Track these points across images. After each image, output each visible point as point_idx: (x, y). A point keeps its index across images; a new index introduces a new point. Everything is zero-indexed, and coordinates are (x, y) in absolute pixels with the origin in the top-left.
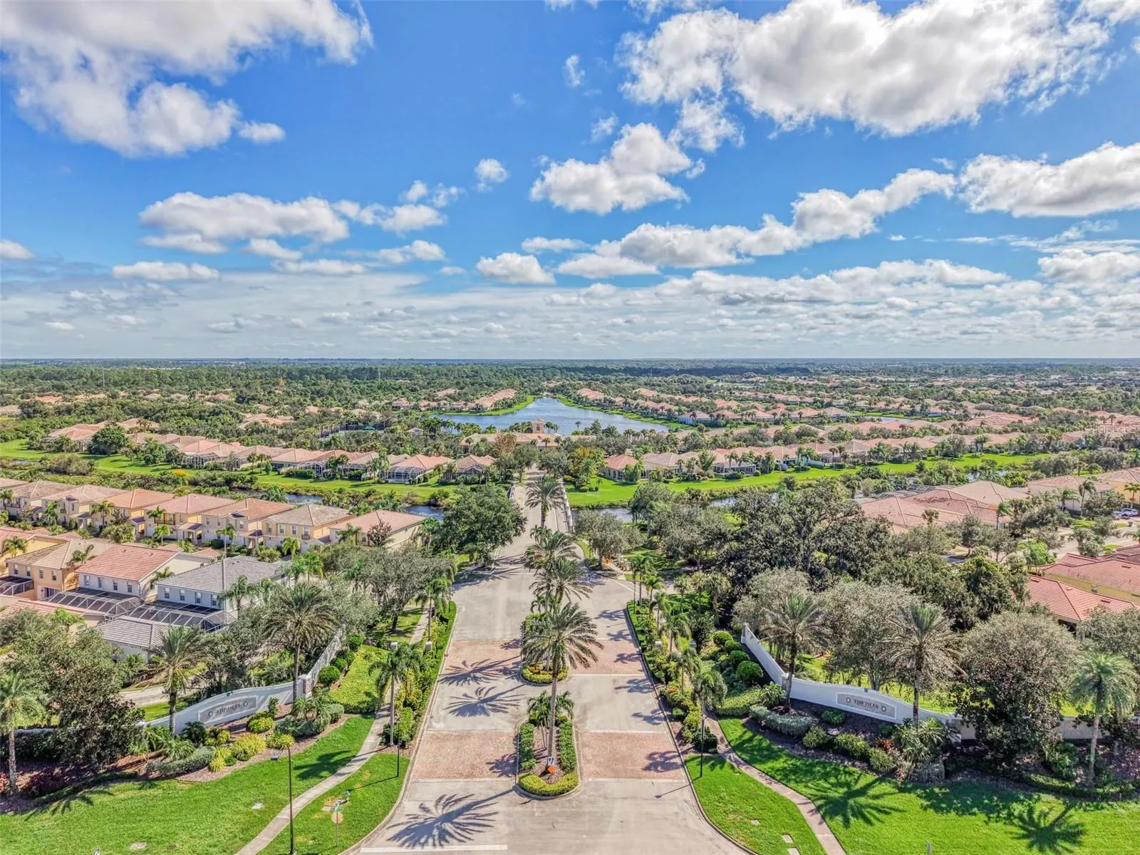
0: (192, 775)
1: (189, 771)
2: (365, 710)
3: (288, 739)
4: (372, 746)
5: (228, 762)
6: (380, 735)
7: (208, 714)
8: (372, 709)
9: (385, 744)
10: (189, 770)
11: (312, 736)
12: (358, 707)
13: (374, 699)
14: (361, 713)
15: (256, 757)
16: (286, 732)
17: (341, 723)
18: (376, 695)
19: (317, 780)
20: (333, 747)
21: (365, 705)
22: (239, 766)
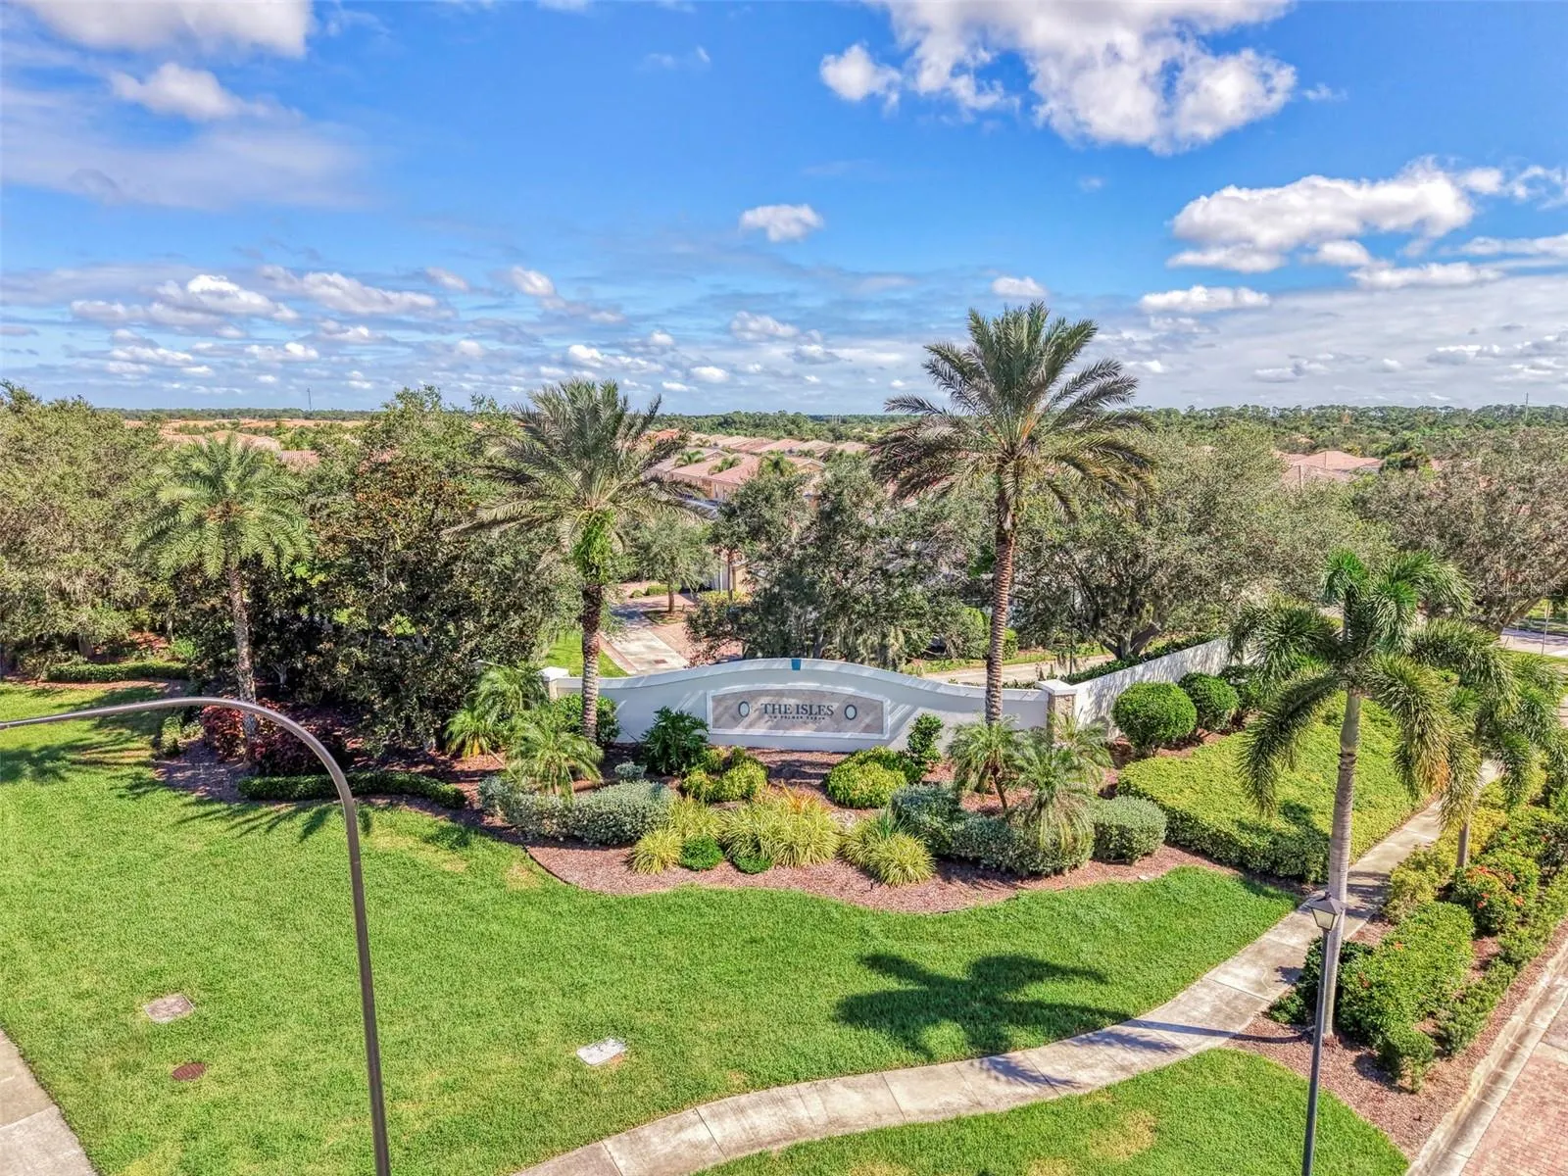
0: (574, 855)
1: (573, 839)
2: (1257, 863)
3: (910, 851)
4: (1232, 1005)
5: (692, 856)
6: (1287, 973)
7: (736, 708)
8: (1291, 867)
9: (1297, 1021)
10: (578, 836)
11: (1009, 874)
12: (1230, 842)
13: (1313, 832)
14: (1241, 865)
15: (786, 873)
16: (915, 830)
17: (1141, 874)
18: (1324, 823)
19: (897, 1052)
20: (1061, 943)
21: (1264, 842)
22: (718, 879)
